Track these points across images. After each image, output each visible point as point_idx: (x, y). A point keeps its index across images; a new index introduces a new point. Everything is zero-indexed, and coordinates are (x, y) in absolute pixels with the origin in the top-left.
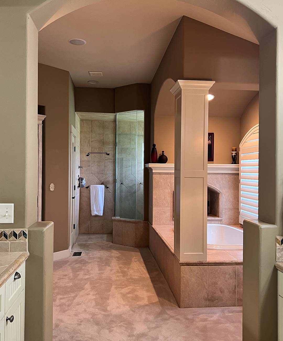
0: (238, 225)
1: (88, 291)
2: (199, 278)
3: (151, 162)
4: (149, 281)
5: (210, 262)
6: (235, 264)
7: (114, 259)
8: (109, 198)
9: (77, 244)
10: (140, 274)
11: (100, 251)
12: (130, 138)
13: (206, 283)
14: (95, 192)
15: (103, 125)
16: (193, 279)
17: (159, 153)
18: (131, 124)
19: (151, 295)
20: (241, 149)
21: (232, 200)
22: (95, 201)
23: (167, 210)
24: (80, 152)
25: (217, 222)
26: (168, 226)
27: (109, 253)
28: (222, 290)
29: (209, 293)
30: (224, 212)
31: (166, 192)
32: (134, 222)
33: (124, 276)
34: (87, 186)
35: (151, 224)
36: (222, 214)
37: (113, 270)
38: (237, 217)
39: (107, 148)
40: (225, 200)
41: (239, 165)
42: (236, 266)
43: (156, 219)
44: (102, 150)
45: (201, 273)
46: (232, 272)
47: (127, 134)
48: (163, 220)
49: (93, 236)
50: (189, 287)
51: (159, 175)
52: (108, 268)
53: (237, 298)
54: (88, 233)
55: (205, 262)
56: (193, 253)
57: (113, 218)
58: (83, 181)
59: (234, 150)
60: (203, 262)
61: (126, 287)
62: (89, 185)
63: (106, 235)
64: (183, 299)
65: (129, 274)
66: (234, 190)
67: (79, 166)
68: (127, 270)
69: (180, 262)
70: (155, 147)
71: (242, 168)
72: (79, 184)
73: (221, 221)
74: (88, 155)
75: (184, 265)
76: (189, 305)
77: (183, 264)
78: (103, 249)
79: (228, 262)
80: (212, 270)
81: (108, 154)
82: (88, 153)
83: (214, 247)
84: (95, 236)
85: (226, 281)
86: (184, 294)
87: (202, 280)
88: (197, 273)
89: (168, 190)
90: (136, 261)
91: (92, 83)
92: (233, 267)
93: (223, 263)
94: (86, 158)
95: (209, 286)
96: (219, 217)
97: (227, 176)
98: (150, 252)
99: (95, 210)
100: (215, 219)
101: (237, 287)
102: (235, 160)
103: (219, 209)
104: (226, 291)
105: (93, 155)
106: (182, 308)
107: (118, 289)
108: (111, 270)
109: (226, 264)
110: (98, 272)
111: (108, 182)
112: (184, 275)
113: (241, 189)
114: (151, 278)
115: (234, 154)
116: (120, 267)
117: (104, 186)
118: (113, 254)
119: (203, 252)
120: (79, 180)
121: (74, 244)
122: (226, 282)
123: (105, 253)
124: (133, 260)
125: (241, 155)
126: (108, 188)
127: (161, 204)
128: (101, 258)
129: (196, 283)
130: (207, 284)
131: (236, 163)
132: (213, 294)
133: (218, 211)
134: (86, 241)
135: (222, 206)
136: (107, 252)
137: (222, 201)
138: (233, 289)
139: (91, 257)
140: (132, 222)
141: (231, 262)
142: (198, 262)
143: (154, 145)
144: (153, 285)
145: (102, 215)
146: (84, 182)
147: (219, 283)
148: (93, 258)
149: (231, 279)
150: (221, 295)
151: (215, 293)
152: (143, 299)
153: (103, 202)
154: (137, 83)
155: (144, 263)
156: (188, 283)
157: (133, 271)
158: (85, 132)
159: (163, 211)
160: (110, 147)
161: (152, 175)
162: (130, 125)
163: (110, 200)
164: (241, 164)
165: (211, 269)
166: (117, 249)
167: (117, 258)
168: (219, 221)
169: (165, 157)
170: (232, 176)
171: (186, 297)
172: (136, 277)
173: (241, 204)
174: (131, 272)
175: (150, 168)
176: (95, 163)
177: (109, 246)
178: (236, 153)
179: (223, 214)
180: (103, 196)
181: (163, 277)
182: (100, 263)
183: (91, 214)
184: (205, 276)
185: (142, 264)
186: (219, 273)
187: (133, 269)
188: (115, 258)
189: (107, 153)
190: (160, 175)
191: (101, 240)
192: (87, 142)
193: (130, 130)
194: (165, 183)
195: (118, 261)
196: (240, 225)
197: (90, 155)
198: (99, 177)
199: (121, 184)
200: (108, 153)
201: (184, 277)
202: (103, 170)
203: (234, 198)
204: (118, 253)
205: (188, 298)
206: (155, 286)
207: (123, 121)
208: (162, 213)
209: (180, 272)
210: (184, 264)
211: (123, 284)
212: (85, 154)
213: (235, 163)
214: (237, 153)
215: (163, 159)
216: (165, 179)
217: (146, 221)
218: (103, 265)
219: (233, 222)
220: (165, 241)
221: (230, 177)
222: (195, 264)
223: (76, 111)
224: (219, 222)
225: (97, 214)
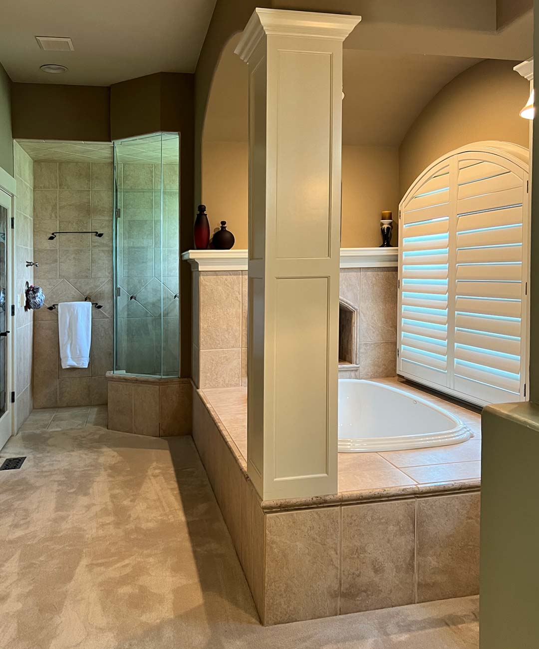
0: (394, 377)
1: (9, 582)
2: (317, 542)
3: (195, 247)
4: (184, 534)
5: (344, 499)
6: (413, 496)
7: (103, 472)
8: (103, 329)
9: (20, 434)
10: (161, 515)
11: (73, 451)
12: (152, 198)
13: (336, 551)
14: (70, 319)
15: (86, 171)
16: (299, 545)
17: (214, 226)
18: (152, 169)
19: (184, 582)
20: (403, 215)
21: (380, 326)
22: (69, 337)
23: (234, 352)
24: (34, 231)
25: (348, 374)
26: (234, 388)
27: (93, 456)
28: (377, 566)
29: (342, 576)
30: (362, 350)
31: (233, 313)
32: (158, 382)
33: (117, 524)
34: (51, 305)
35: (197, 384)
36: (358, 356)
37: (94, 505)
38: (392, 361)
39: (98, 221)
40: (365, 326)
41: (397, 250)
42: (414, 500)
43: (208, 374)
44: (85, 225)
45: (322, 527)
46: (405, 517)
47: (143, 191)
48: (224, 375)
49: (66, 414)
50: (287, 568)
51: (215, 277)
52: (83, 500)
53: (419, 583)
54: (55, 405)
55: (332, 497)
56: (299, 475)
57: (109, 374)
58: (38, 294)
59: (387, 216)
60: (328, 498)
61: (117, 561)
62: (56, 302)
63: (96, 409)
64: (271, 601)
65: (133, 516)
66: (386, 303)
67: (27, 262)
68: (129, 503)
69: (263, 504)
70: (205, 213)
71: (405, 256)
72: (28, 302)
73: (357, 370)
74: (51, 238)
75: (274, 510)
76: (288, 616)
77: (271, 509)
78: (80, 446)
79: (393, 491)
80: (352, 516)
81: (100, 235)
82: (53, 234)
83: (349, 447)
84: (70, 413)
85: (388, 542)
86: (273, 587)
87: (325, 545)
88: (312, 528)
89: (234, 310)
90: (158, 476)
91: (52, 71)
92: (406, 503)
93: (380, 497)
94: (47, 244)
95: (342, 560)
96: (352, 363)
97: (369, 273)
98: (194, 446)
99: (70, 356)
100: (344, 368)
101: (418, 554)
102: (389, 237)
103: (351, 346)
104: (389, 566)
105: (64, 237)
106: (269, 625)
107: (97, 570)
108: (88, 507)
109: (388, 497)
110: (53, 516)
111: (100, 294)
112: (275, 537)
113: (403, 301)
114: (189, 524)
115: (385, 226)
116: (113, 497)
117: (91, 303)
118: (101, 460)
119: (327, 473)
120: (27, 292)
121: (12, 436)
122: (389, 545)
123: (84, 456)
124: (150, 472)
125: (403, 227)
126: (100, 307)
127: (219, 341)
128: (68, 473)
129: (308, 554)
130: (337, 554)
131: (391, 244)
132: (355, 579)
133: (350, 350)
134: (45, 426)
135: (358, 340)
136: (90, 454)
137: (358, 327)
138: (407, 561)
139: (46, 472)
140: (153, 383)
141: (403, 493)
142: (314, 499)
143: (202, 209)
144: (193, 546)
145: (87, 367)
146: (40, 297)
147: (370, 548)
148: (49, 473)
149: (402, 534)
150: (377, 579)
151: (359, 576)
152: (161, 600)
153: (88, 339)
154: (162, 73)
155: (175, 479)
156: (284, 556)
157: (145, 507)
158: (44, 187)
159: (224, 357)
160: (103, 218)
161: (198, 276)
162: (152, 172)
163: (105, 333)
164: (402, 245)
165: (348, 516)
166: (115, 444)
167: (111, 469)
168: (352, 370)
169: (228, 235)
170: (382, 273)
171: (281, 595)
172: (150, 525)
173: (402, 332)
174: (140, 508)
175: (193, 260)
176: (68, 254)
177: (97, 437)
178: (390, 224)
179: (361, 355)
180: (88, 327)
181: (221, 518)
182: (65, 487)
183: (60, 365)
184: (332, 535)
185: (172, 482)
186: (368, 523)
187: (146, 499)
188: (106, 470)
189: (97, 233)
190: (217, 275)
191: (81, 422)
192: (50, 209)
193: (152, 181)
194: (228, 295)
195: (111, 479)
196: (397, 377)
197: (58, 237)
198: (78, 284)
199: (131, 298)
200: (99, 233)
201: (273, 542)
202: (89, 270)
203: (386, 320)
204: (115, 454)
205: (284, 595)
206: (198, 549)
207: (136, 162)
208: (222, 361)
209: (263, 531)
210: (275, 508)
211: (113, 550)
212: (46, 235)
213: (388, 245)
214: (393, 224)
215: (223, 241)
216: (228, 286)
217: (186, 379)
218: (69, 493)
219: (381, 372)
220: (225, 433)
221: (378, 275)
222: (304, 505)
223: (14, 137)
224: (353, 374)
225: (76, 364)
